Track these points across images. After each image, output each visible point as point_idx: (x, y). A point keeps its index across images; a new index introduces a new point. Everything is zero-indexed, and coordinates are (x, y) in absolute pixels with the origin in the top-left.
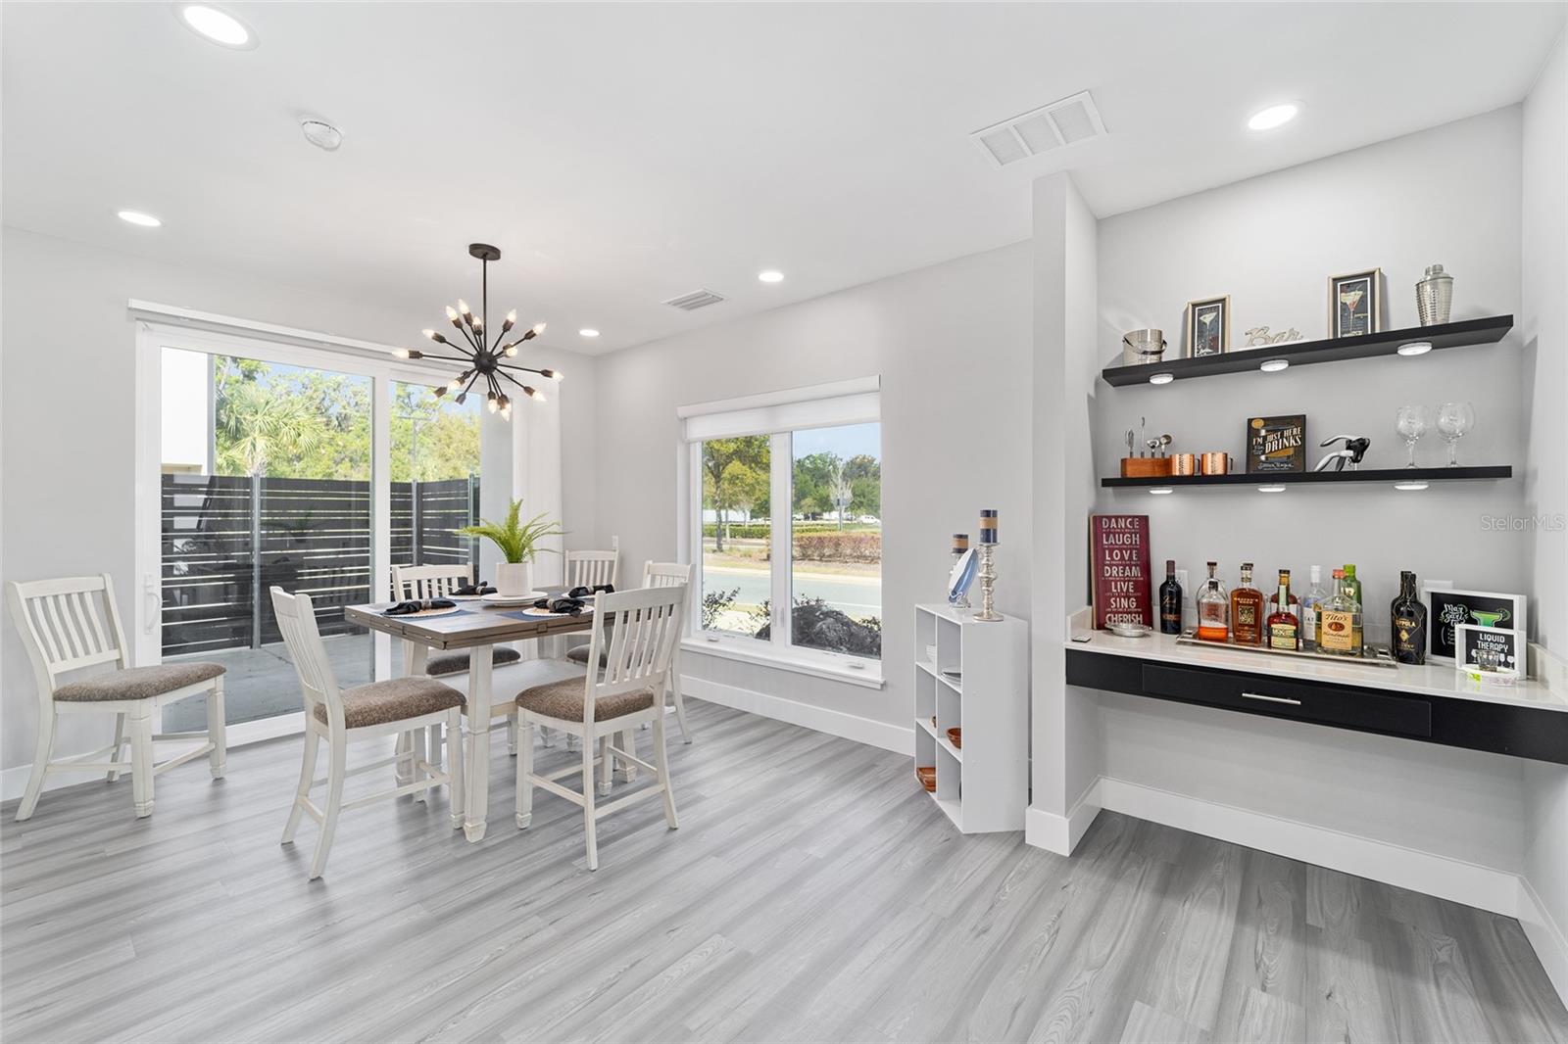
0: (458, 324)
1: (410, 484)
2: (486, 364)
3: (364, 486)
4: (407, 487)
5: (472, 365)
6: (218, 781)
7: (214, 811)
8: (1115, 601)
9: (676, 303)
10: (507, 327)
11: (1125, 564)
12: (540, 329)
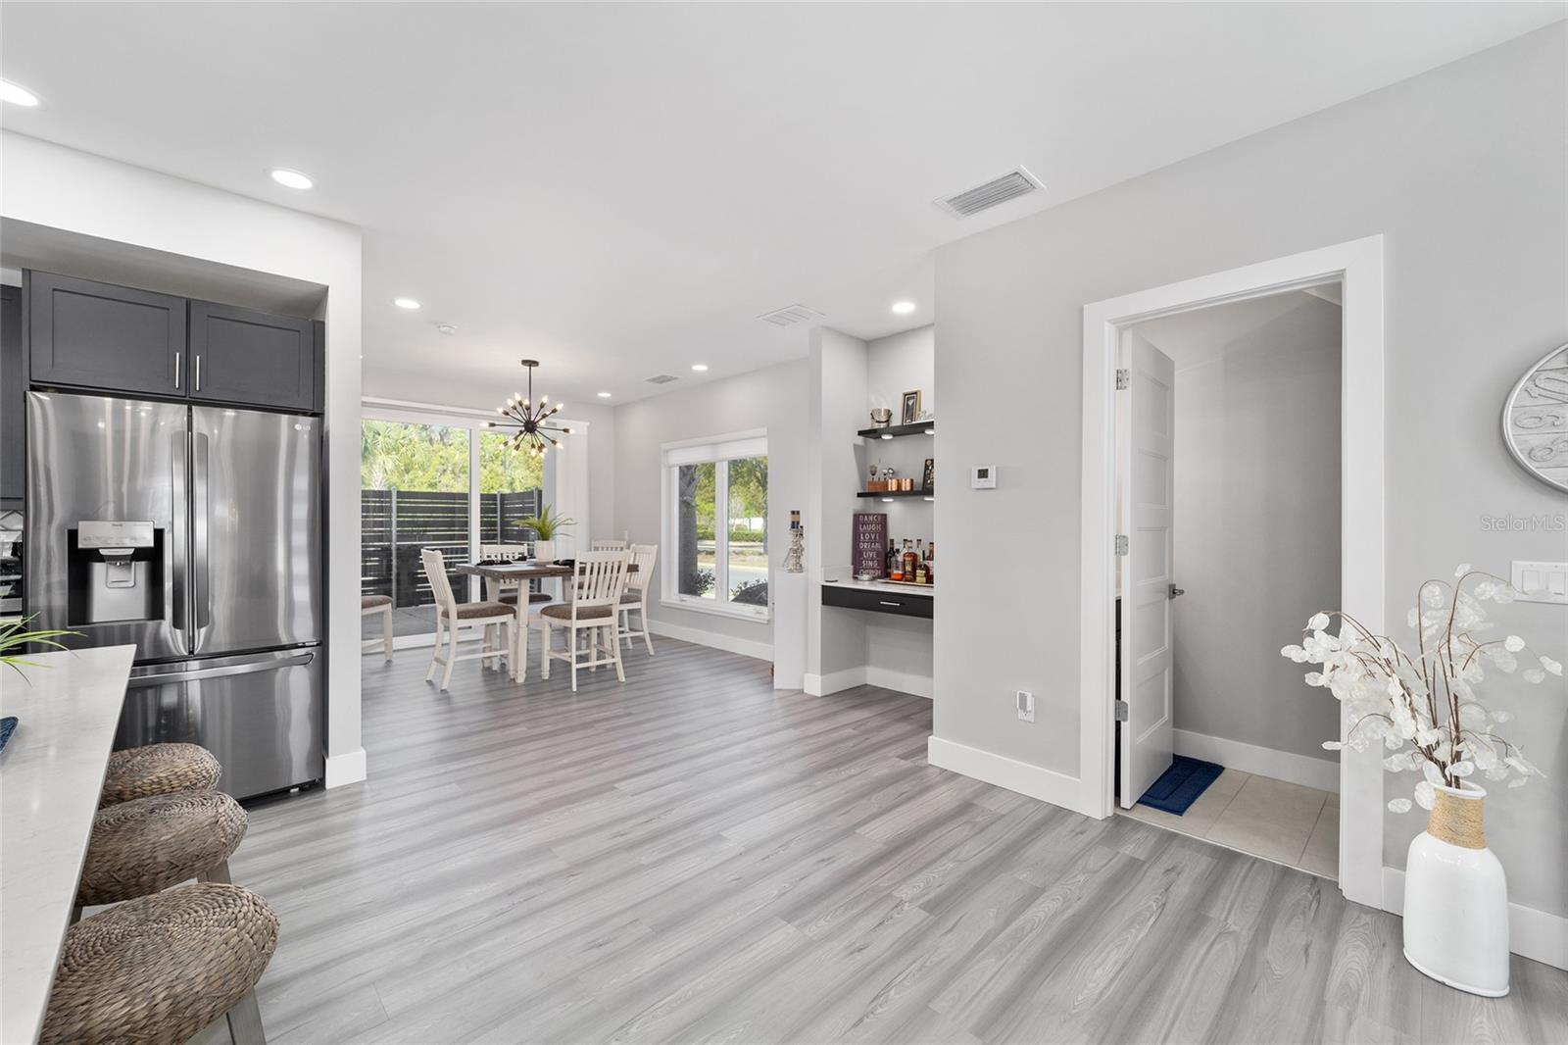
0: (515, 408)
1: (496, 495)
2: (530, 427)
3: (465, 497)
4: (494, 497)
5: (523, 429)
6: (389, 661)
7: (386, 672)
8: (866, 563)
9: (649, 380)
10: (542, 406)
11: (871, 541)
12: (560, 407)
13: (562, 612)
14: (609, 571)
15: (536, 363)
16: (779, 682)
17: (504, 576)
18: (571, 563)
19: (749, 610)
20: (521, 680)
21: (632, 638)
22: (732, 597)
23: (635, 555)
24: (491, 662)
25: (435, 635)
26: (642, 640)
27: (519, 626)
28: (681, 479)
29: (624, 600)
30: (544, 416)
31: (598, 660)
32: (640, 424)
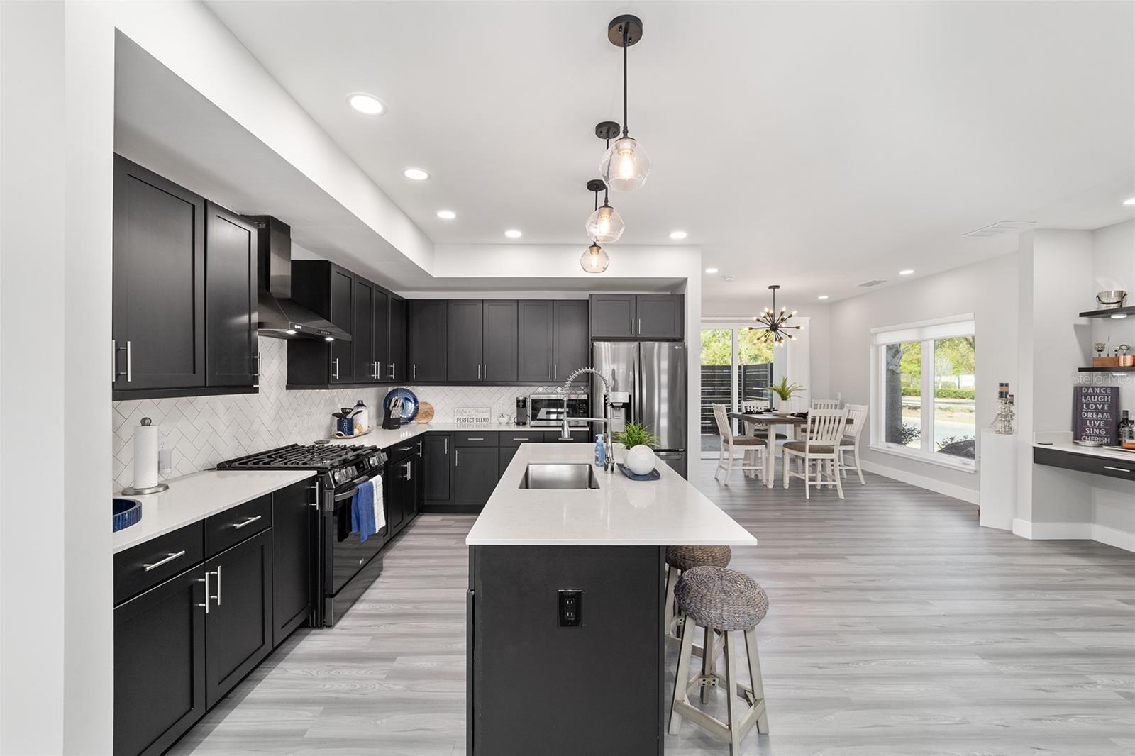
0: (765, 317)
2: (774, 327)
3: (729, 368)
5: (769, 329)
8: (1089, 430)
9: (861, 285)
10: (782, 313)
11: (1098, 411)
12: (794, 313)
13: (798, 446)
14: (832, 422)
15: (778, 287)
16: (984, 521)
17: (760, 421)
18: (804, 416)
19: (955, 461)
20: (771, 486)
21: (846, 470)
22: (937, 449)
23: (849, 411)
24: (750, 472)
25: (719, 452)
26: (856, 473)
27: (769, 453)
28: (887, 352)
29: (843, 443)
30: (783, 320)
31: (822, 481)
32: (852, 315)
